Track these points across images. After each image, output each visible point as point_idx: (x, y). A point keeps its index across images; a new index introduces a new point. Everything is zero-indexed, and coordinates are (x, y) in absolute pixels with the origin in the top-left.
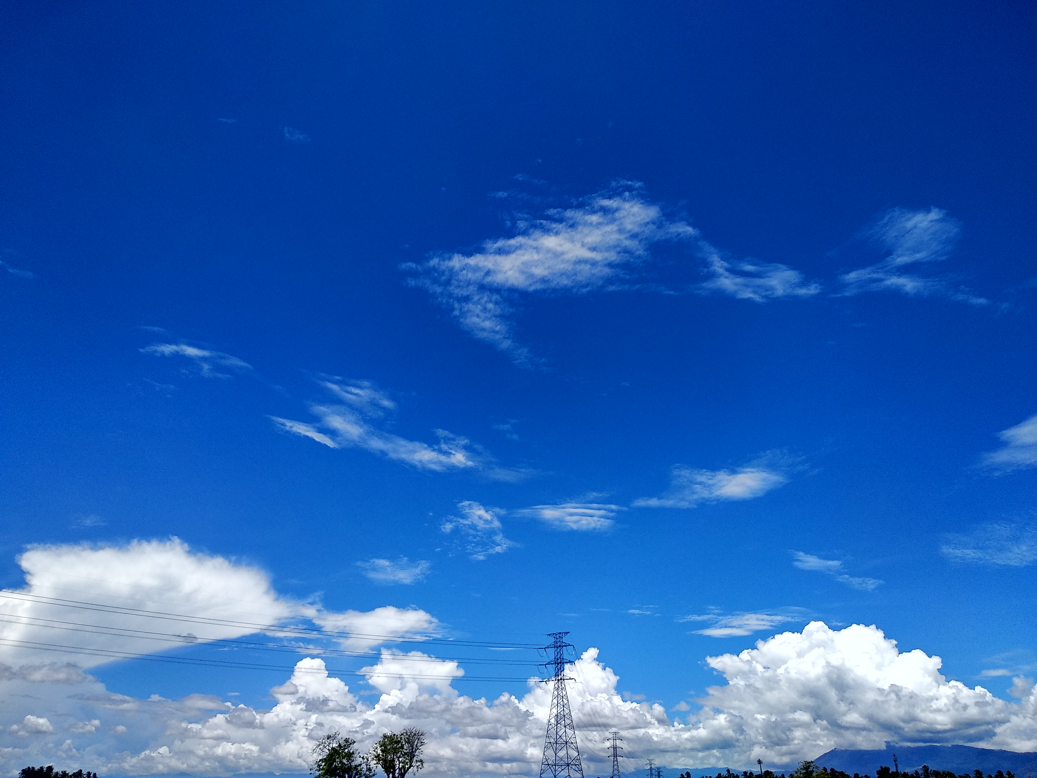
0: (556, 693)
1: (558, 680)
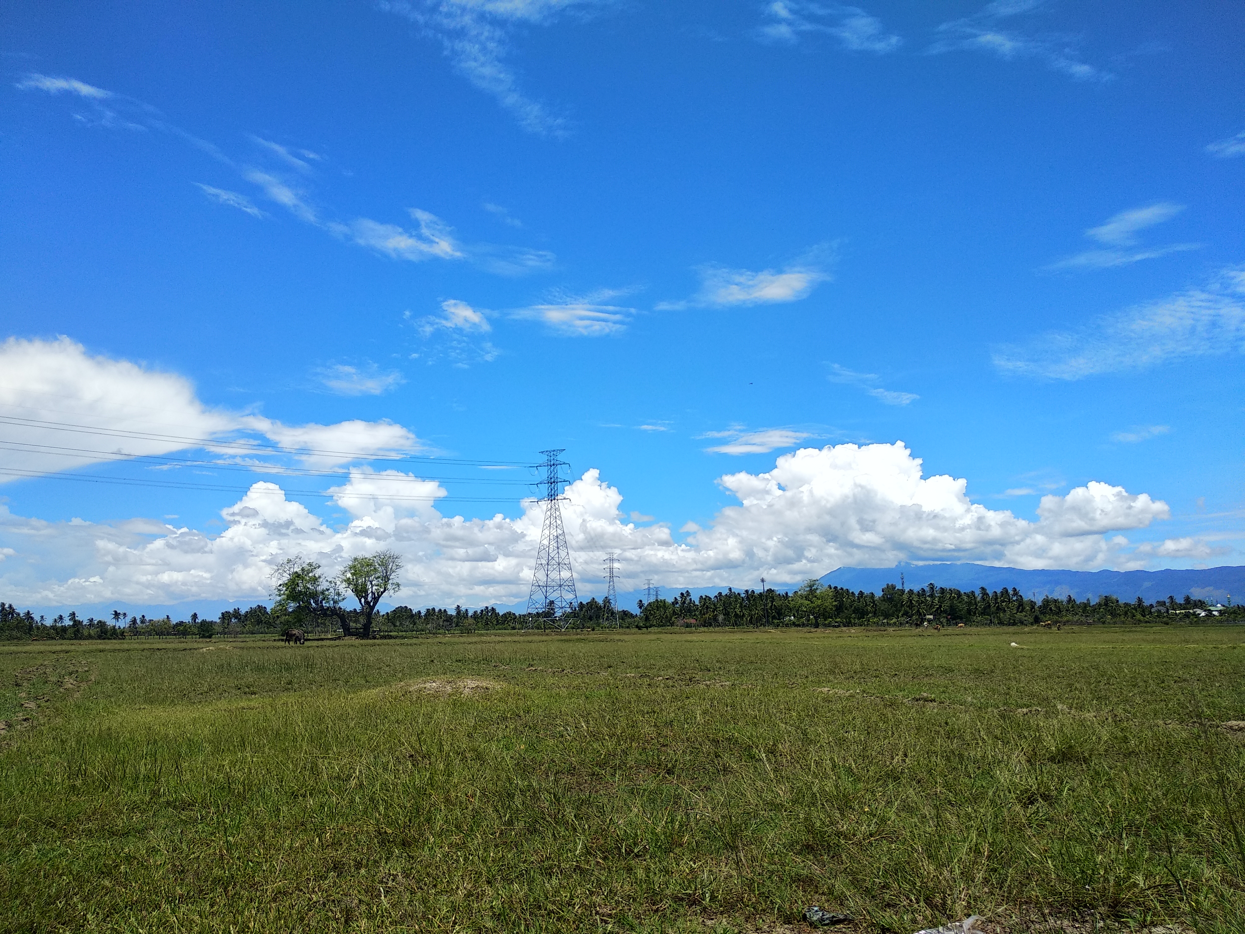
0: (549, 513)
1: (552, 500)
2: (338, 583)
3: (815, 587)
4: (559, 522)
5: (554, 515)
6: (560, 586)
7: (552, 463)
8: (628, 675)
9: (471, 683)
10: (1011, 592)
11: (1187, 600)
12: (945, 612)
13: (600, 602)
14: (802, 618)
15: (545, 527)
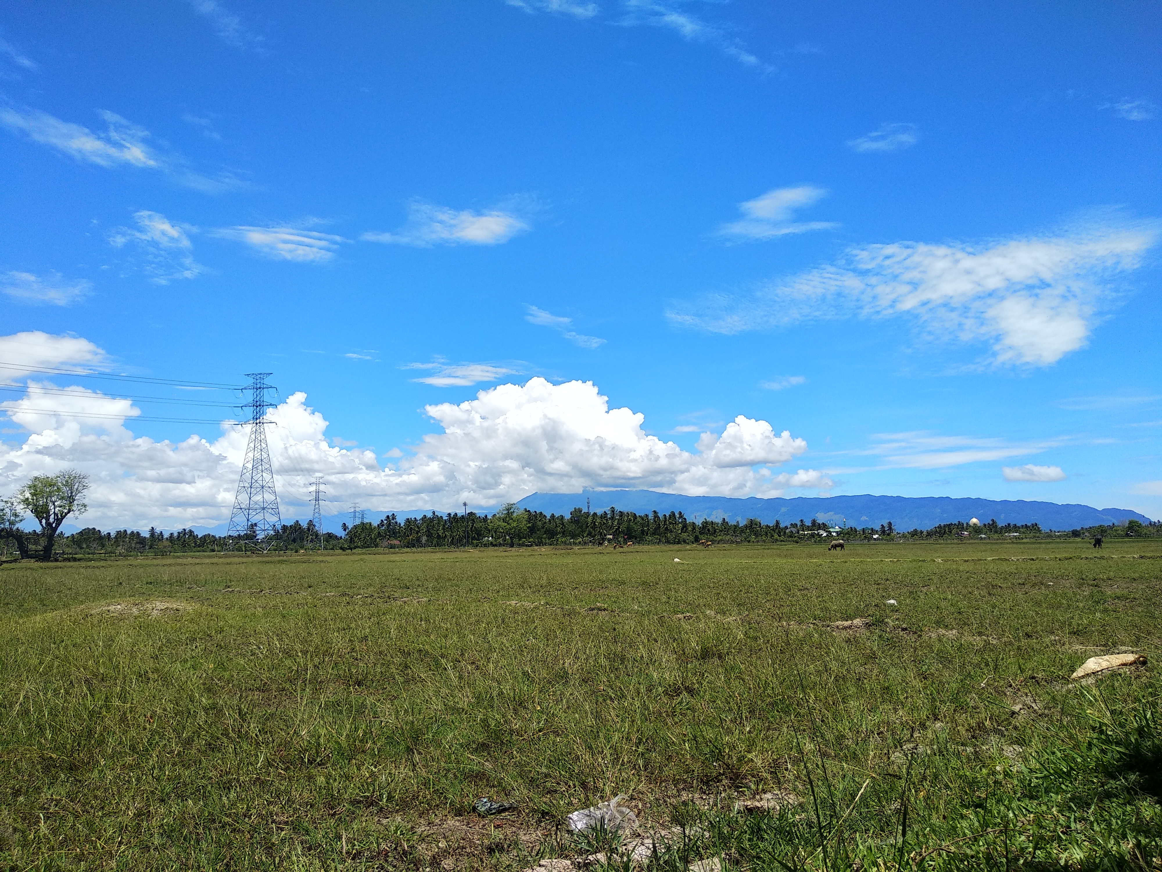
0: (253, 436)
1: (257, 424)
2: (15, 504)
3: (512, 510)
4: (264, 446)
5: (259, 438)
6: (264, 509)
7: (258, 386)
8: (327, 594)
9: (160, 605)
10: (677, 516)
11: (814, 522)
12: (623, 532)
13: (304, 525)
14: (499, 538)
15: (249, 450)
